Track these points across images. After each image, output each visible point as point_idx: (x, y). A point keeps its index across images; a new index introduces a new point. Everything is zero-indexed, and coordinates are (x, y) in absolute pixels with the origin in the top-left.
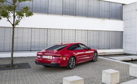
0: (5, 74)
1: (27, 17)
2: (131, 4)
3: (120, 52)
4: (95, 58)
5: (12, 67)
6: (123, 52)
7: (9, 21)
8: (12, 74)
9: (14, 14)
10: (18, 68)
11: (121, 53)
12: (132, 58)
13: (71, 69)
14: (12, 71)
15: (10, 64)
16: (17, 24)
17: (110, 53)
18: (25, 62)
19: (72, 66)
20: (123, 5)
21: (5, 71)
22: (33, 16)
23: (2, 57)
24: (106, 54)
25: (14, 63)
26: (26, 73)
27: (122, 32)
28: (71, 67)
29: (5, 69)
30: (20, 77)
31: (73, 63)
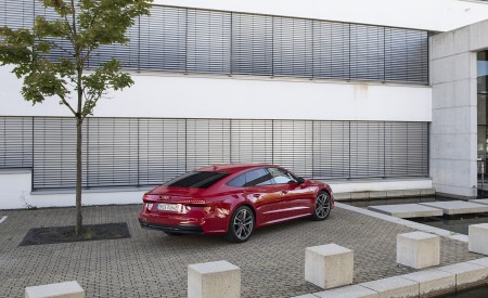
0: (57, 253)
1: (116, 89)
2: (453, 32)
3: (421, 190)
4: (321, 208)
5: (79, 234)
6: (432, 189)
7: (67, 104)
8: (75, 254)
9: (79, 84)
10: (93, 239)
11: (424, 193)
12: (445, 210)
13: (239, 242)
14: (78, 246)
15: (74, 227)
16: (88, 111)
17: (386, 192)
18: (117, 222)
19: (243, 235)
20: (431, 33)
21: (60, 245)
22: (133, 86)
23: (57, 205)
24: (372, 196)
25: (84, 223)
26: (113, 252)
27: (429, 123)
28: (239, 236)
29: (59, 241)
30: (93, 264)
31: (248, 226)
